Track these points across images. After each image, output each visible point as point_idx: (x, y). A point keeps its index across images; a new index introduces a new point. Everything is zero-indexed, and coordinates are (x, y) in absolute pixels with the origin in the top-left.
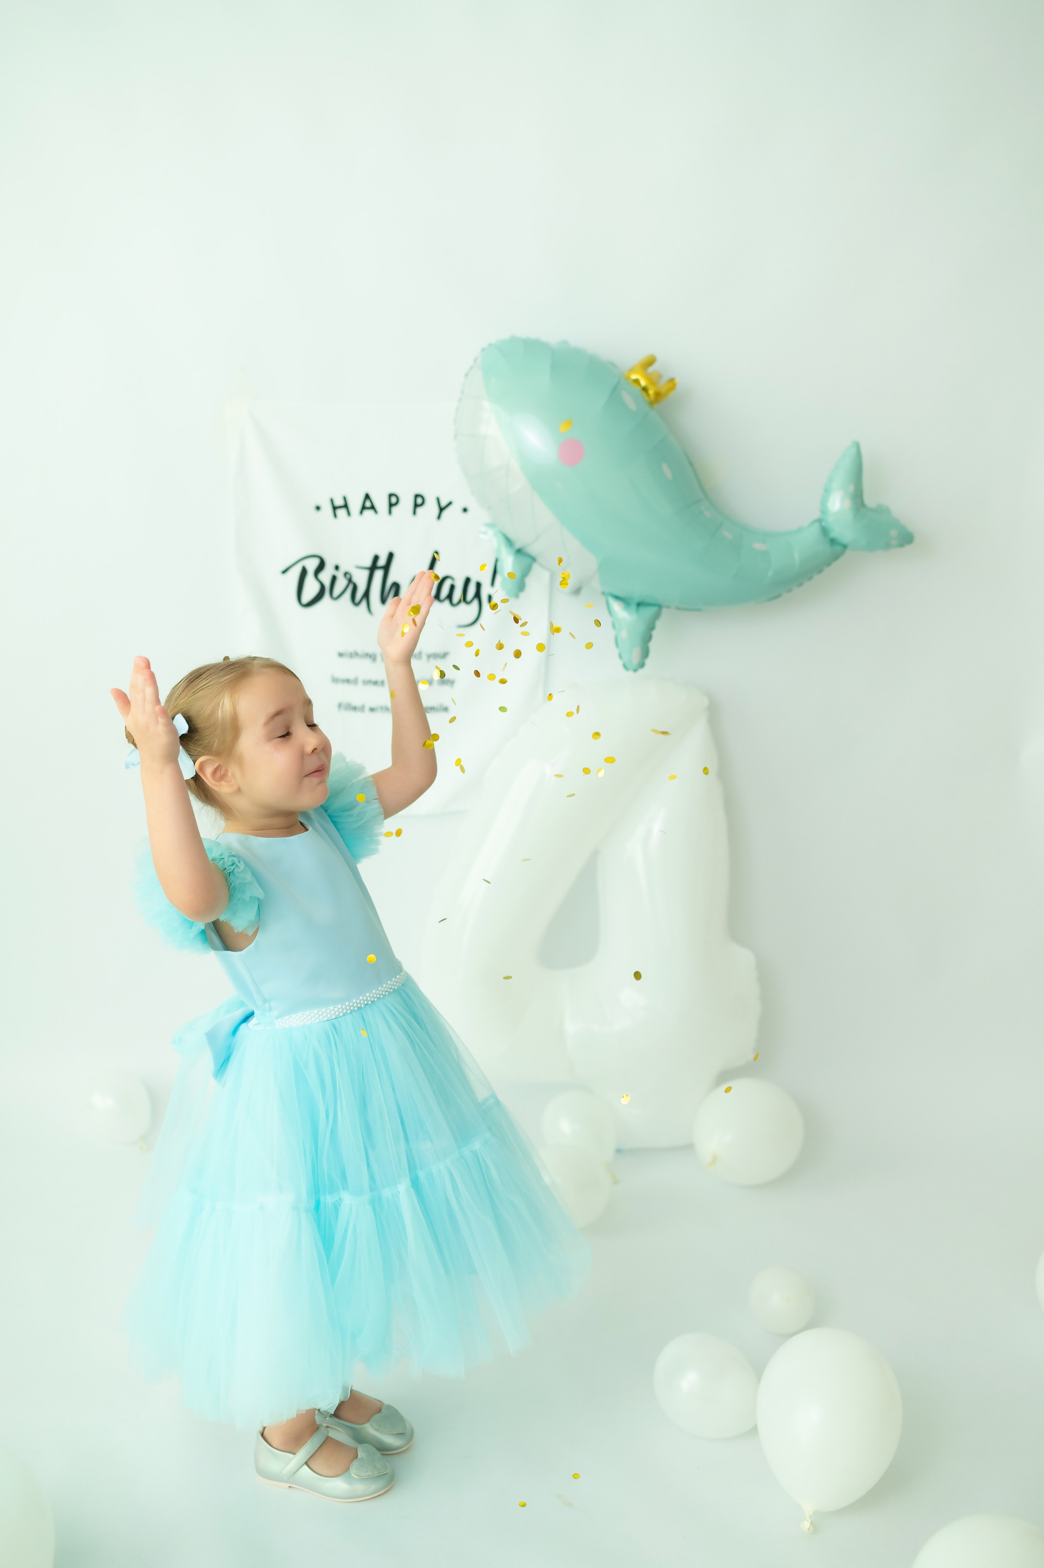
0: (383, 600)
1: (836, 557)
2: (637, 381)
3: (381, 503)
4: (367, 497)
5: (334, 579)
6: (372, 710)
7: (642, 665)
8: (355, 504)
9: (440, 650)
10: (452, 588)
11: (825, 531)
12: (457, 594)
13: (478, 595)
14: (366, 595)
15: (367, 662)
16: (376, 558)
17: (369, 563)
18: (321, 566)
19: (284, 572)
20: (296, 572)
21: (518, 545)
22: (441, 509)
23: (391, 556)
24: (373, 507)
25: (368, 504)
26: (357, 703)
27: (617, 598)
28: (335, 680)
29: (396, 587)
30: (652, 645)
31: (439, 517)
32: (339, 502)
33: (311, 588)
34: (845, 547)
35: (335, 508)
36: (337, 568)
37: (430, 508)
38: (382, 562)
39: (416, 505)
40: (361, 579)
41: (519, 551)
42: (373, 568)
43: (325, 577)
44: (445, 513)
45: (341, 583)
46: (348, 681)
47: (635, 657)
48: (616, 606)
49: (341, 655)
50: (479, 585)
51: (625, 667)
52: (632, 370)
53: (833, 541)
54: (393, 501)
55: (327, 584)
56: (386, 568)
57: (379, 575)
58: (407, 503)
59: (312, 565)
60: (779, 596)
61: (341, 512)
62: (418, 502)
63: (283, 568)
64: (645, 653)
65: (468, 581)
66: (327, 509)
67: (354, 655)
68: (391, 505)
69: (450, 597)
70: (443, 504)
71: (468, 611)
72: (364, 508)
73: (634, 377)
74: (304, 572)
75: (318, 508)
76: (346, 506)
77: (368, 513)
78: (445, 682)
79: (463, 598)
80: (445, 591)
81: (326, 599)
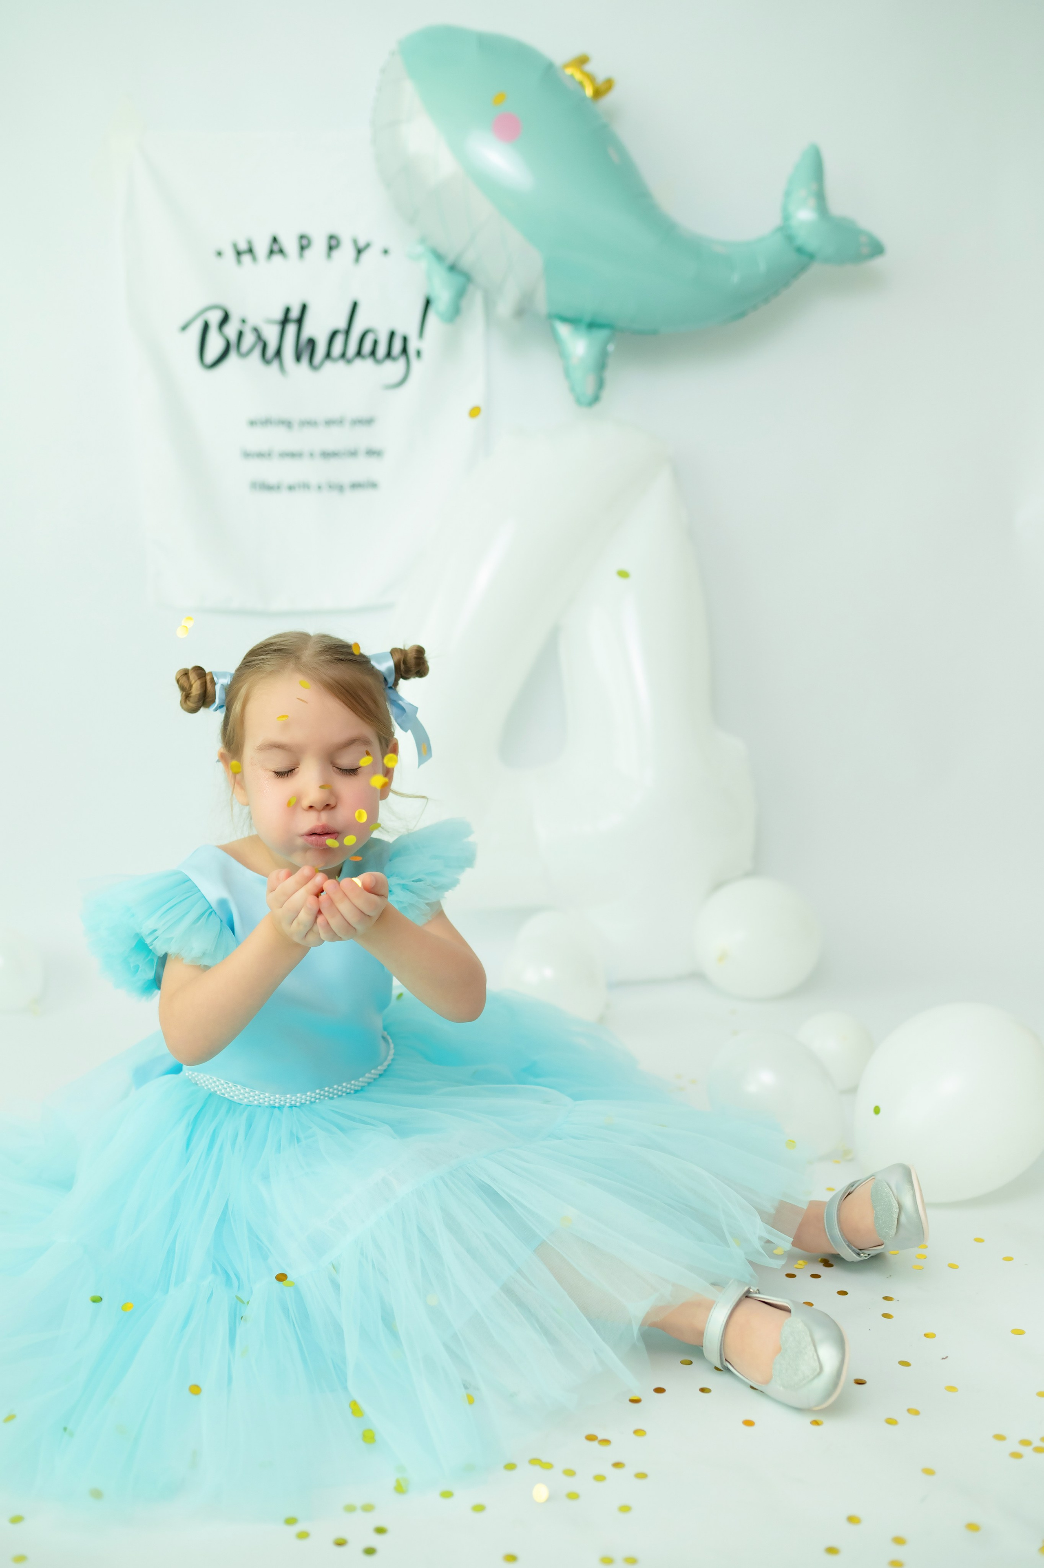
0: (298, 358)
1: (803, 268)
2: (572, 76)
3: (290, 245)
4: (275, 240)
5: (240, 334)
6: (291, 488)
7: (596, 399)
8: (262, 249)
9: (363, 414)
10: (375, 343)
11: (790, 239)
12: (382, 350)
13: (404, 351)
14: (278, 353)
15: (282, 431)
16: (288, 311)
17: (279, 315)
18: (225, 319)
19: (184, 328)
20: (197, 328)
21: (451, 258)
22: (359, 251)
23: (304, 308)
24: (281, 251)
25: (276, 248)
26: (272, 480)
27: (565, 320)
28: (247, 455)
29: (312, 342)
30: (608, 375)
31: (357, 260)
32: (243, 246)
33: (215, 346)
34: (811, 257)
35: (239, 254)
36: (243, 321)
37: (346, 251)
38: (295, 314)
39: (331, 248)
40: (271, 334)
41: (453, 268)
42: (285, 321)
43: (231, 331)
44: (365, 256)
45: (249, 339)
46: (260, 455)
47: (589, 389)
48: (563, 330)
49: (252, 423)
50: (405, 339)
51: (579, 401)
52: (567, 65)
53: (800, 250)
54: (304, 244)
55: (233, 337)
56: (300, 321)
57: (291, 329)
58: (319, 245)
59: (215, 318)
60: (742, 314)
61: (246, 258)
62: (333, 244)
63: (182, 322)
64: (600, 384)
65: (392, 335)
66: (230, 254)
67: (267, 422)
68: (302, 248)
69: (373, 353)
70: (362, 243)
71: (394, 369)
72: (272, 252)
73: (569, 71)
74: (206, 327)
75: (219, 254)
76: (250, 251)
77: (277, 258)
78: (372, 453)
79: (389, 355)
80: (367, 347)
81: (233, 357)
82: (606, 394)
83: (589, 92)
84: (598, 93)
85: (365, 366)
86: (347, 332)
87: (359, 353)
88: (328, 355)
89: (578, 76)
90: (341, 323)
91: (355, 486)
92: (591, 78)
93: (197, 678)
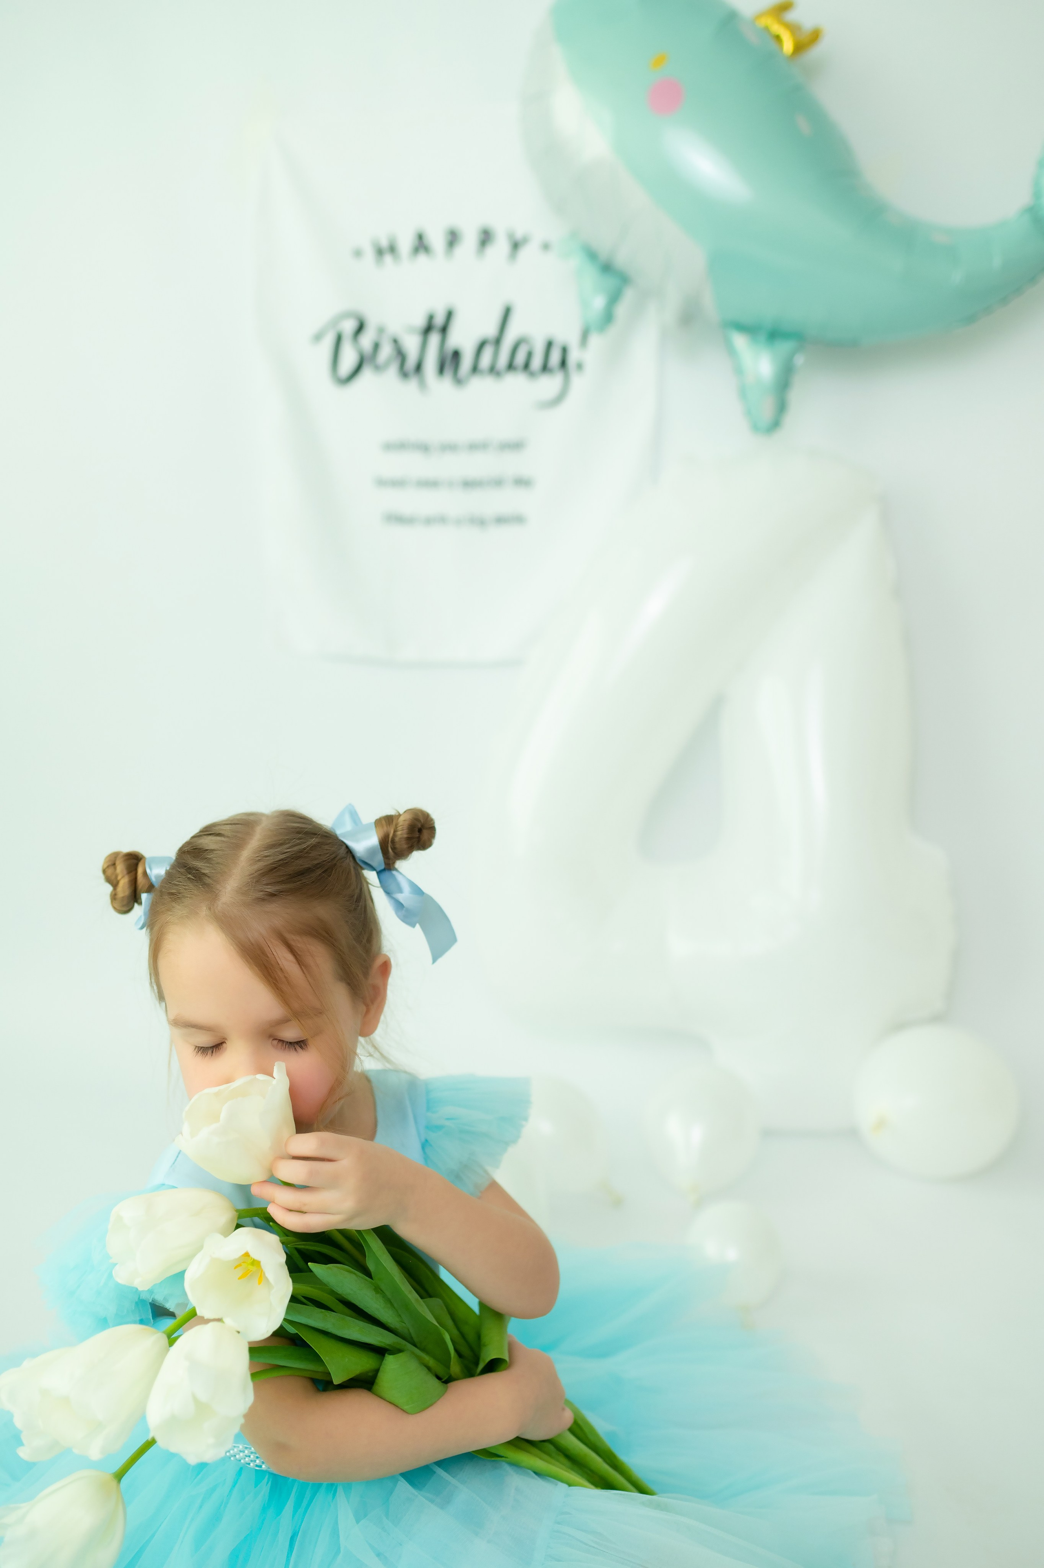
0: (441, 372)
2: (767, 29)
3: (437, 240)
4: (420, 236)
5: (376, 346)
6: (427, 521)
7: (777, 425)
8: (405, 247)
9: (512, 436)
10: (530, 353)
12: (537, 362)
13: (563, 363)
14: (419, 368)
15: (418, 456)
16: (431, 318)
17: (421, 323)
18: (360, 328)
19: (317, 338)
20: (329, 340)
21: (604, 259)
22: (515, 247)
23: (449, 315)
24: (427, 249)
25: (421, 245)
26: (407, 512)
27: (742, 329)
28: (381, 483)
29: (457, 353)
31: (513, 256)
32: (384, 243)
33: (348, 359)
35: (379, 253)
36: (381, 330)
37: (500, 247)
38: (439, 320)
39: (483, 244)
40: (411, 344)
42: (428, 329)
43: (366, 341)
44: (522, 252)
45: (386, 351)
46: (395, 483)
47: (768, 414)
48: (743, 343)
49: (387, 447)
50: (564, 351)
51: (755, 428)
52: (759, 15)
54: (453, 238)
55: (368, 349)
56: (444, 330)
57: (434, 339)
58: (470, 239)
59: (349, 326)
61: (387, 258)
62: (486, 238)
63: (314, 332)
64: (782, 406)
65: (550, 343)
66: (370, 253)
67: (403, 446)
68: (451, 245)
69: (527, 366)
70: (517, 238)
71: (550, 385)
72: (416, 250)
73: (763, 22)
74: (339, 338)
75: (357, 253)
76: (393, 249)
77: (422, 257)
78: (522, 482)
79: (545, 368)
80: (520, 358)
81: (367, 375)
82: (790, 420)
83: (788, 46)
84: (800, 48)
85: (516, 381)
86: (498, 341)
87: (511, 367)
88: (475, 369)
89: (776, 28)
90: (490, 330)
91: (501, 520)
92: (794, 28)
93: (125, 872)
